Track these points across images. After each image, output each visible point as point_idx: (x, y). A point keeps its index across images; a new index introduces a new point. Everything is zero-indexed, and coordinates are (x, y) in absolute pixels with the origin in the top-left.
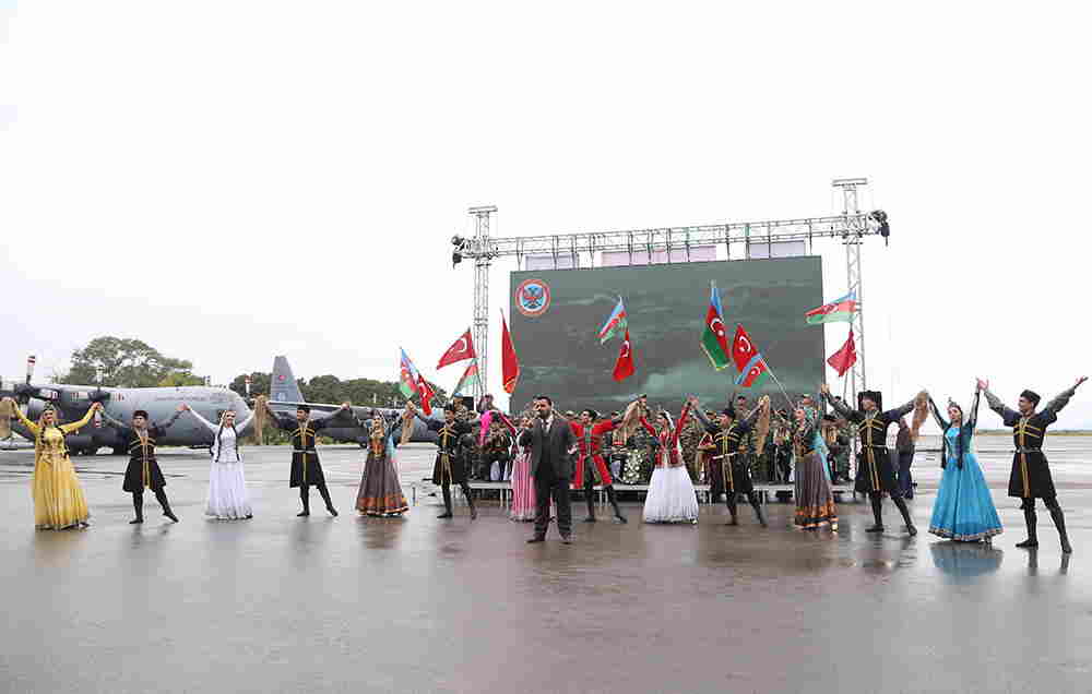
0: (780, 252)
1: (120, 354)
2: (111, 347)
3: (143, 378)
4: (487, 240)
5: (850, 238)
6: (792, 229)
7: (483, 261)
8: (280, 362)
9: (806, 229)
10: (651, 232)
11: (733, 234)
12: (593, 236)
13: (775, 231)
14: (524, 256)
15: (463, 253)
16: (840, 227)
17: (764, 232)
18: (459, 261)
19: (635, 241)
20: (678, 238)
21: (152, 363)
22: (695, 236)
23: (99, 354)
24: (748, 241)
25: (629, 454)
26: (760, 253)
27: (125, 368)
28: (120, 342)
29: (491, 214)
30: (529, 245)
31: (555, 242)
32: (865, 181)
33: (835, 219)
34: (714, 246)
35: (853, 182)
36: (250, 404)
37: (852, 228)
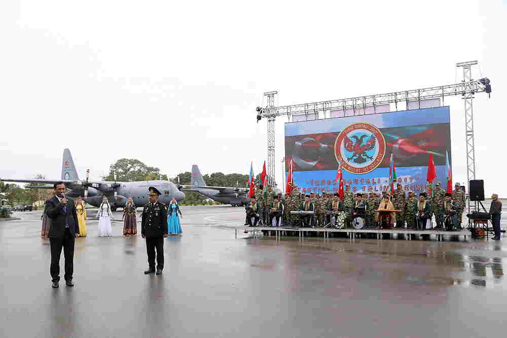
0: (424, 105)
1: (129, 166)
2: (125, 163)
3: (139, 176)
4: (273, 108)
5: (467, 95)
6: (432, 93)
7: (272, 118)
8: (195, 167)
9: (440, 92)
10: (356, 99)
11: (399, 97)
12: (326, 103)
13: (423, 94)
14: (291, 115)
15: (262, 115)
16: (460, 89)
17: (416, 95)
18: (260, 119)
19: (347, 104)
20: (369, 101)
21: (142, 169)
22: (379, 99)
23: (121, 166)
24: (407, 101)
25: (339, 214)
26: (414, 106)
27: (131, 172)
28: (128, 160)
29: (275, 95)
30: (294, 109)
31: (306, 107)
32: (476, 63)
33: (457, 85)
34: (389, 105)
35: (469, 63)
36: (180, 188)
37: (468, 90)
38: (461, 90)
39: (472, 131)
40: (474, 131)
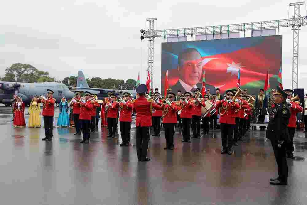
0: (265, 34)
1: (23, 69)
2: (19, 67)
3: (32, 79)
4: (154, 31)
5: (295, 27)
6: (271, 24)
7: (152, 39)
8: (80, 73)
9: (277, 24)
10: (214, 27)
11: (246, 27)
12: (193, 29)
13: (264, 25)
14: (167, 37)
15: (145, 36)
17: (259, 26)
18: (143, 39)
19: (208, 31)
20: (225, 29)
21: (34, 73)
22: (232, 28)
23: (16, 69)
24: (252, 30)
26: (257, 34)
27: (25, 75)
28: (22, 65)
29: (155, 21)
30: (169, 33)
31: (178, 32)
32: (304, 3)
33: (289, 20)
34: (239, 32)
35: (299, 4)
36: (70, 89)
37: (296, 23)
38: (291, 23)
39: (298, 54)
40: (299, 54)
